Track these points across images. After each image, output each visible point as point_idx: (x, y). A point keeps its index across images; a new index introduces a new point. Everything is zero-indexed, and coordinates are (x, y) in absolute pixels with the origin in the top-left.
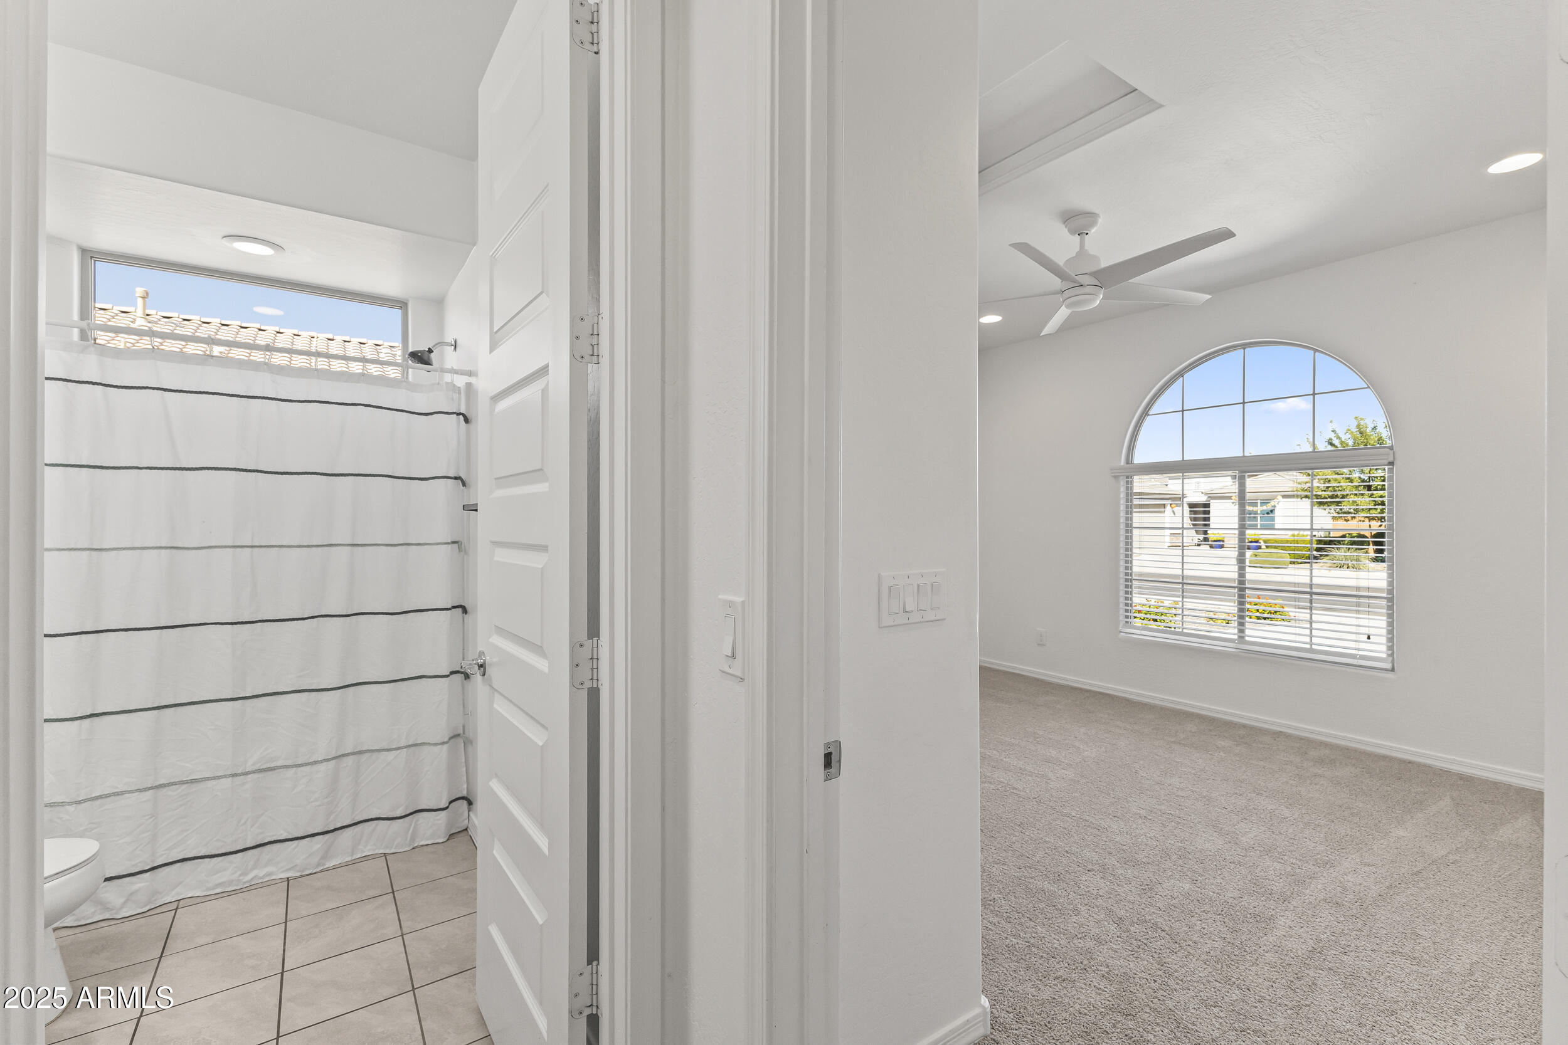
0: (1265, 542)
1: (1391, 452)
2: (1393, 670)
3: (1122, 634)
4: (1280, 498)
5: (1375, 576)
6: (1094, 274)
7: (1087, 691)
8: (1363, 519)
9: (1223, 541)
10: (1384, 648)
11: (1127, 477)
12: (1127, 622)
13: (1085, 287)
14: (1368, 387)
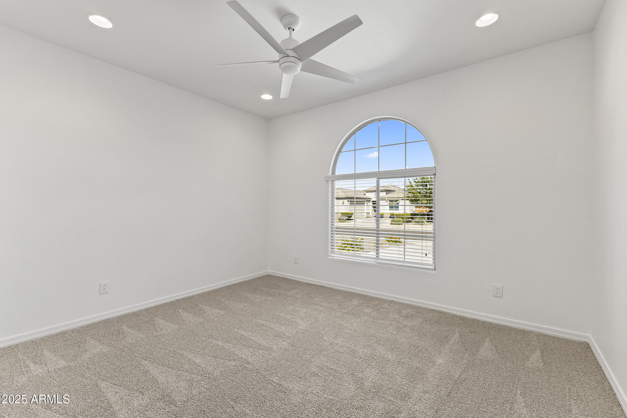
0: (396, 215)
1: (435, 169)
2: (435, 269)
3: (330, 257)
4: (400, 200)
5: (428, 227)
6: (294, 50)
7: (315, 285)
8: (424, 207)
9: (383, 215)
10: (431, 260)
11: (332, 181)
12: (332, 251)
13: (290, 57)
14: (426, 140)
